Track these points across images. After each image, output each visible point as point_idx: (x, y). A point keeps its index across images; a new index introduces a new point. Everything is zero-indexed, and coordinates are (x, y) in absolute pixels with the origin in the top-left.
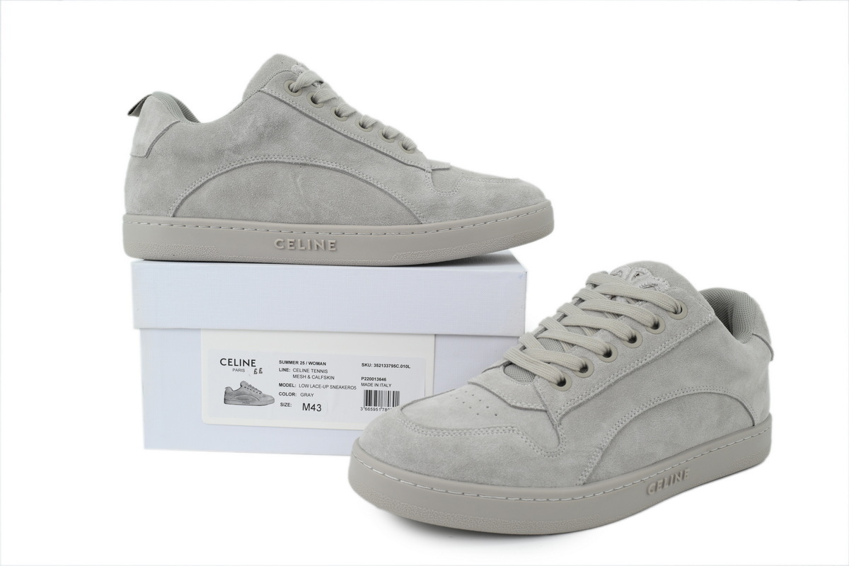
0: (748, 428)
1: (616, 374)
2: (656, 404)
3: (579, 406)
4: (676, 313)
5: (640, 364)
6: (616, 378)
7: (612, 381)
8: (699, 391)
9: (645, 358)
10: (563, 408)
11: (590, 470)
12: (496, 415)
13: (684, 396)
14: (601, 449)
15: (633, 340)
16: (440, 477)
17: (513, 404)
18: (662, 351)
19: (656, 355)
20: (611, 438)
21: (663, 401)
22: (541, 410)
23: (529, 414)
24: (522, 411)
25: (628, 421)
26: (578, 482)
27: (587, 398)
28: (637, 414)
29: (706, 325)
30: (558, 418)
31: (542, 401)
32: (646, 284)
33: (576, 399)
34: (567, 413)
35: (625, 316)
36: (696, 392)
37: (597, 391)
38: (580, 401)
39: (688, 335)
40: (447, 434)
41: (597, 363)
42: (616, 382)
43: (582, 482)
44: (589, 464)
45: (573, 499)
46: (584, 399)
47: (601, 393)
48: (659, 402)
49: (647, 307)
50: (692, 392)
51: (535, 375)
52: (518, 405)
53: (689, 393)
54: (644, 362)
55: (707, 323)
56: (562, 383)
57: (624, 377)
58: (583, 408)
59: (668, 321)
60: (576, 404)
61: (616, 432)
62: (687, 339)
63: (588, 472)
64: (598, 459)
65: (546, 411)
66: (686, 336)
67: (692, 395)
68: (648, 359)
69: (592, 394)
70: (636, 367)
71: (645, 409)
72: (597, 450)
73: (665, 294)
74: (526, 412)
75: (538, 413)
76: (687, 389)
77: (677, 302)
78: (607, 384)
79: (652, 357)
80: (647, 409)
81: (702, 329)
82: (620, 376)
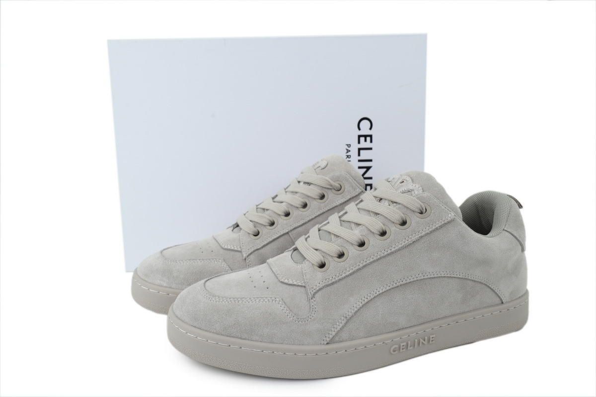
0: (497, 305)
1: (365, 260)
2: (398, 284)
3: (333, 284)
4: (421, 213)
5: (386, 253)
6: (364, 264)
7: (361, 265)
8: (439, 275)
9: (390, 248)
10: (318, 285)
11: (334, 333)
12: (268, 288)
13: (424, 279)
14: (346, 317)
15: (383, 234)
16: (213, 333)
17: (282, 280)
18: (405, 244)
19: (400, 246)
20: (356, 309)
21: (404, 282)
22: (301, 286)
23: (292, 288)
24: (287, 286)
25: (372, 297)
26: (322, 342)
27: (339, 278)
28: (381, 292)
29: (446, 224)
30: (312, 293)
31: (304, 279)
32: (406, 189)
33: (331, 278)
34: (321, 289)
35: (381, 215)
36: (436, 276)
37: (348, 273)
38: (333, 280)
39: (428, 231)
40: (225, 301)
41: (352, 251)
42: (364, 266)
43: (325, 343)
44: (333, 329)
45: (317, 354)
46: (337, 279)
47: (351, 274)
48: (401, 283)
49: (399, 209)
50: (432, 276)
51: (305, 258)
52: (286, 281)
53: (429, 276)
54: (389, 251)
55: (446, 222)
56: (322, 266)
57: (371, 263)
58: (335, 285)
59: (414, 220)
60: (330, 282)
61: (361, 305)
62: (428, 234)
63: (331, 334)
64: (341, 325)
65: (305, 287)
66: (427, 232)
67: (433, 278)
68: (393, 250)
69: (344, 275)
70: (382, 255)
71: (388, 288)
72: (342, 318)
73: (414, 198)
74: (290, 287)
75: (299, 288)
76: (428, 273)
77: (422, 204)
78: (357, 268)
79: (397, 248)
80: (390, 288)
81: (441, 227)
82: (368, 262)
